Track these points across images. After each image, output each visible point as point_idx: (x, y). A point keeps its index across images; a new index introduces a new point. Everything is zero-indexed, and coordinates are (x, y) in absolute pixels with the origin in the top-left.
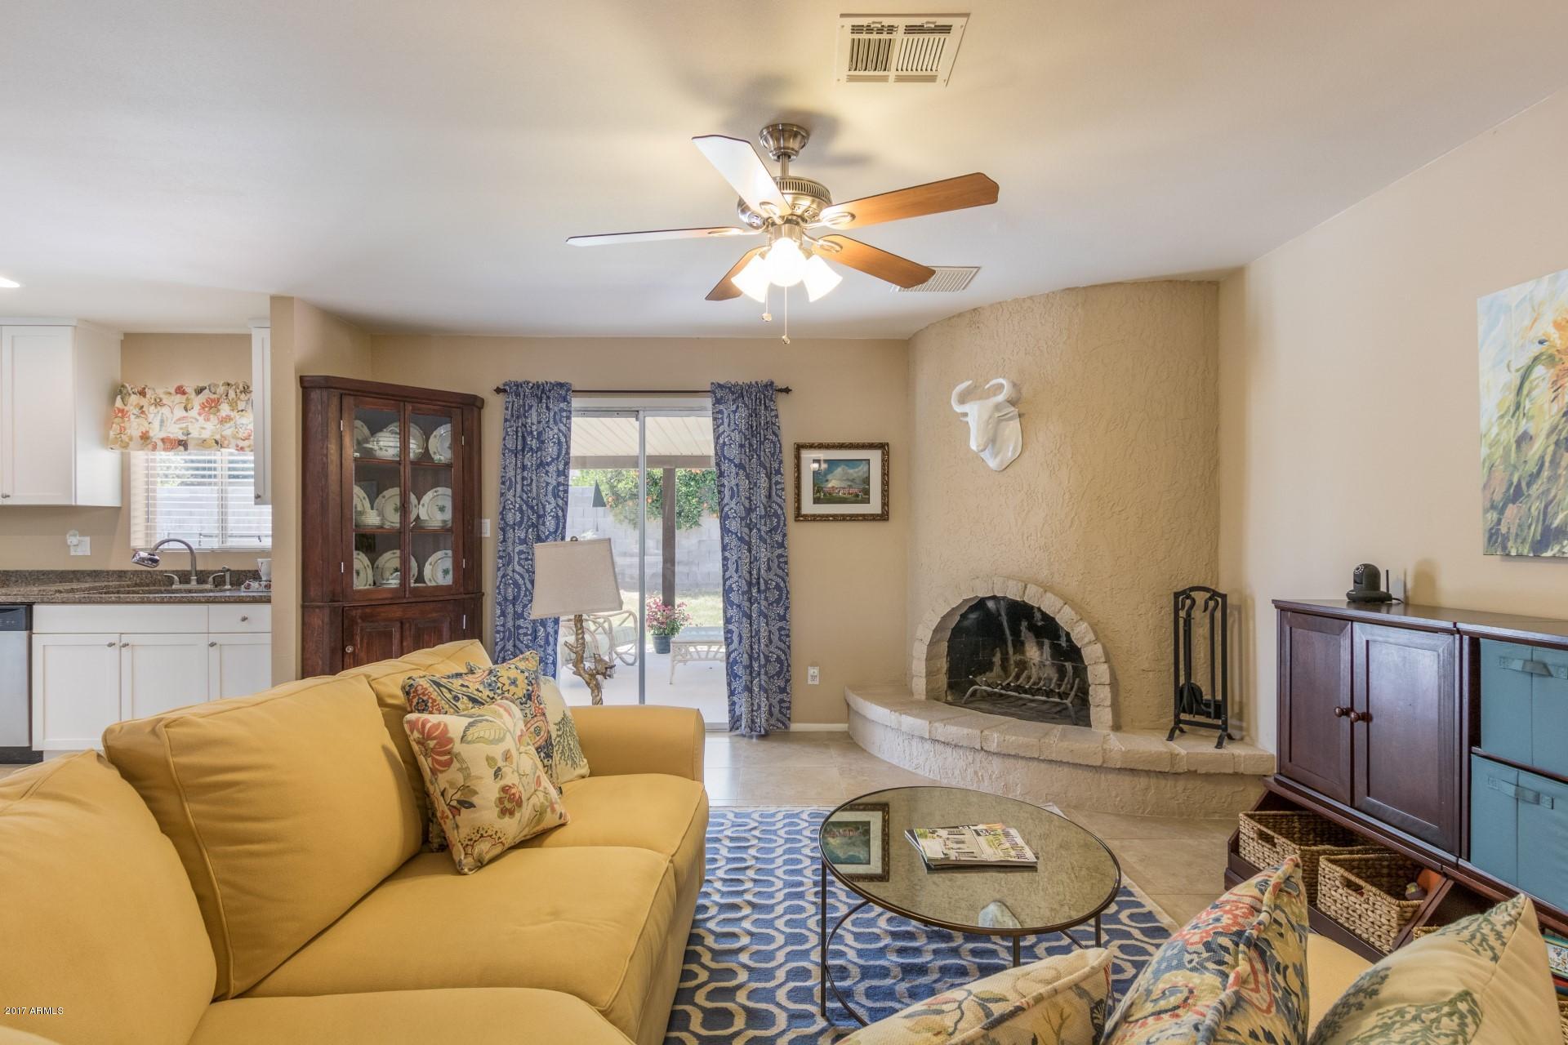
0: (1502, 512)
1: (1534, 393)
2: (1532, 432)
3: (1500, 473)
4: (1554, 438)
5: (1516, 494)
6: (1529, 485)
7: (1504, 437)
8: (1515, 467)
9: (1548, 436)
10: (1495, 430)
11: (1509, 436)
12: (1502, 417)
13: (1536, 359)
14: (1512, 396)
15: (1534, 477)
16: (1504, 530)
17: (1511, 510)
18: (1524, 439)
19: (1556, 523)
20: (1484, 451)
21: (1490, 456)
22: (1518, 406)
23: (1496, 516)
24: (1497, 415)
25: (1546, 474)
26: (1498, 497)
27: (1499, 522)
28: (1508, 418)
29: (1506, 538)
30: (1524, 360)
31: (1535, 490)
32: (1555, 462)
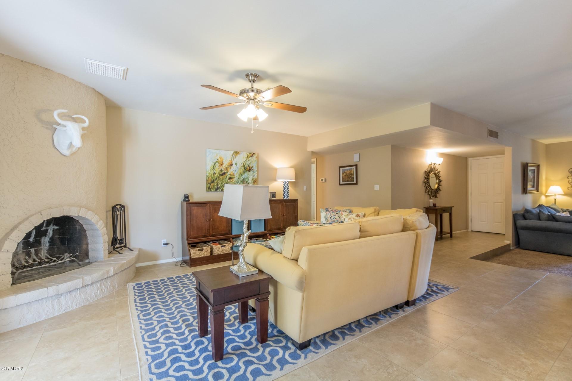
0: (210, 184)
1: (216, 167)
2: (216, 172)
3: (210, 178)
4: (219, 174)
5: (213, 182)
6: (215, 180)
7: (211, 172)
8: (213, 178)
9: (218, 173)
10: (210, 171)
11: (212, 172)
12: (211, 169)
13: (216, 162)
14: (213, 166)
15: (216, 179)
16: (211, 187)
17: (212, 184)
18: (214, 173)
19: (219, 186)
20: (207, 175)
21: (209, 175)
22: (214, 168)
23: (209, 185)
24: (210, 169)
25: (217, 179)
26: (210, 182)
27: (210, 186)
28: (211, 170)
29: (211, 189)
30: (215, 161)
31: (216, 181)
32: (219, 178)
